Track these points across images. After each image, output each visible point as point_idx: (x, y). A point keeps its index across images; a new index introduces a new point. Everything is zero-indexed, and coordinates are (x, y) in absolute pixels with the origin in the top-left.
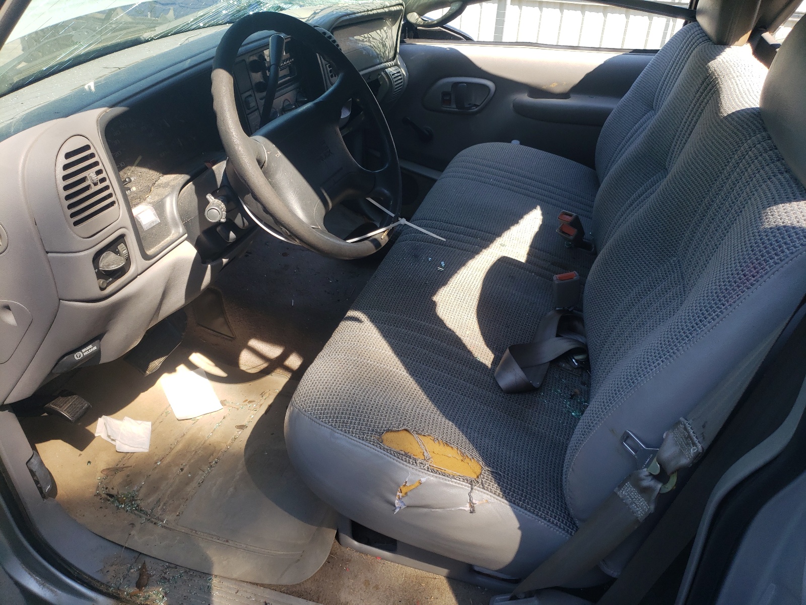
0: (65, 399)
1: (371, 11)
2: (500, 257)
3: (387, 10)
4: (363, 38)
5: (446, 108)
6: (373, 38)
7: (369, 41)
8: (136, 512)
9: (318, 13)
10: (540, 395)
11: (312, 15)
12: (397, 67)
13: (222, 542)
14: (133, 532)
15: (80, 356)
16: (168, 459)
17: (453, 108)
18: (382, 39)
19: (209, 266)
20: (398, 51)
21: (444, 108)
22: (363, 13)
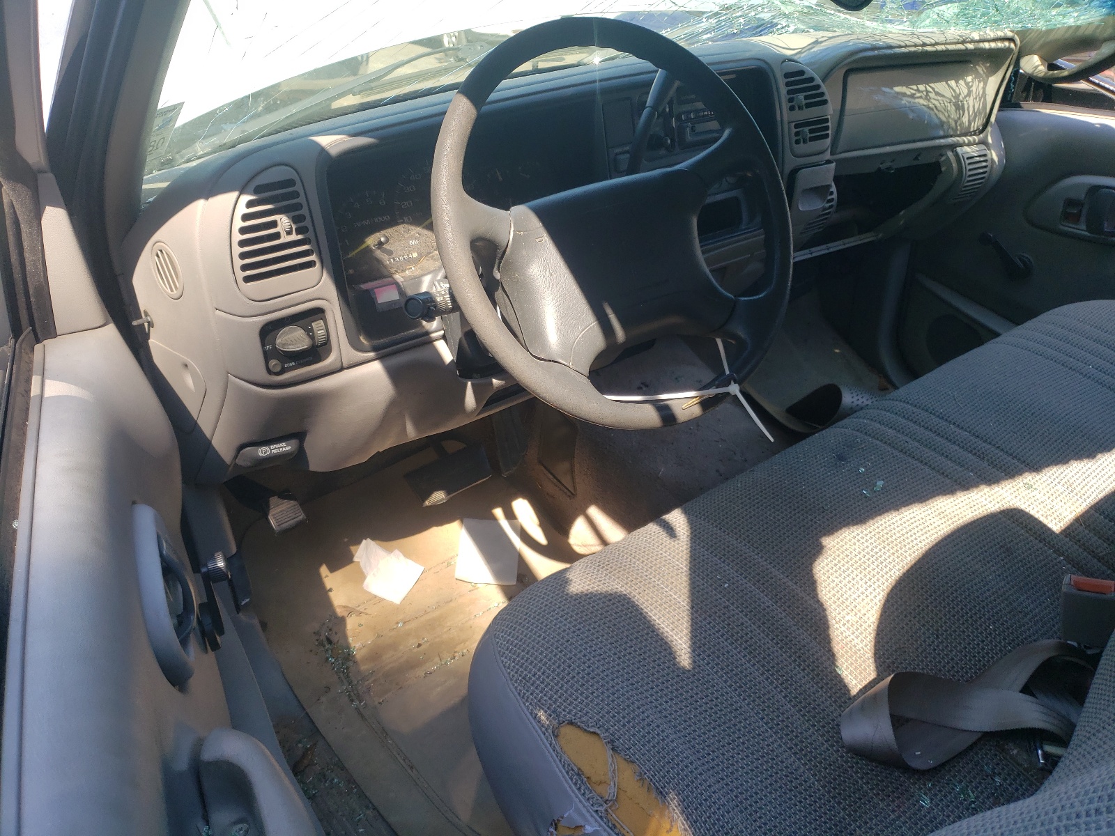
0: (280, 501)
1: (932, 45)
2: (1012, 507)
3: (971, 46)
4: (914, 92)
5: (1069, 228)
6: (937, 94)
7: (927, 98)
8: (342, 675)
9: (821, 42)
10: (925, 785)
11: (810, 45)
12: (983, 147)
13: (405, 765)
14: (323, 699)
15: (265, 453)
16: (412, 625)
17: (1081, 229)
18: (957, 97)
19: (469, 383)
20: (993, 119)
21: (1062, 227)
22: (912, 49)
